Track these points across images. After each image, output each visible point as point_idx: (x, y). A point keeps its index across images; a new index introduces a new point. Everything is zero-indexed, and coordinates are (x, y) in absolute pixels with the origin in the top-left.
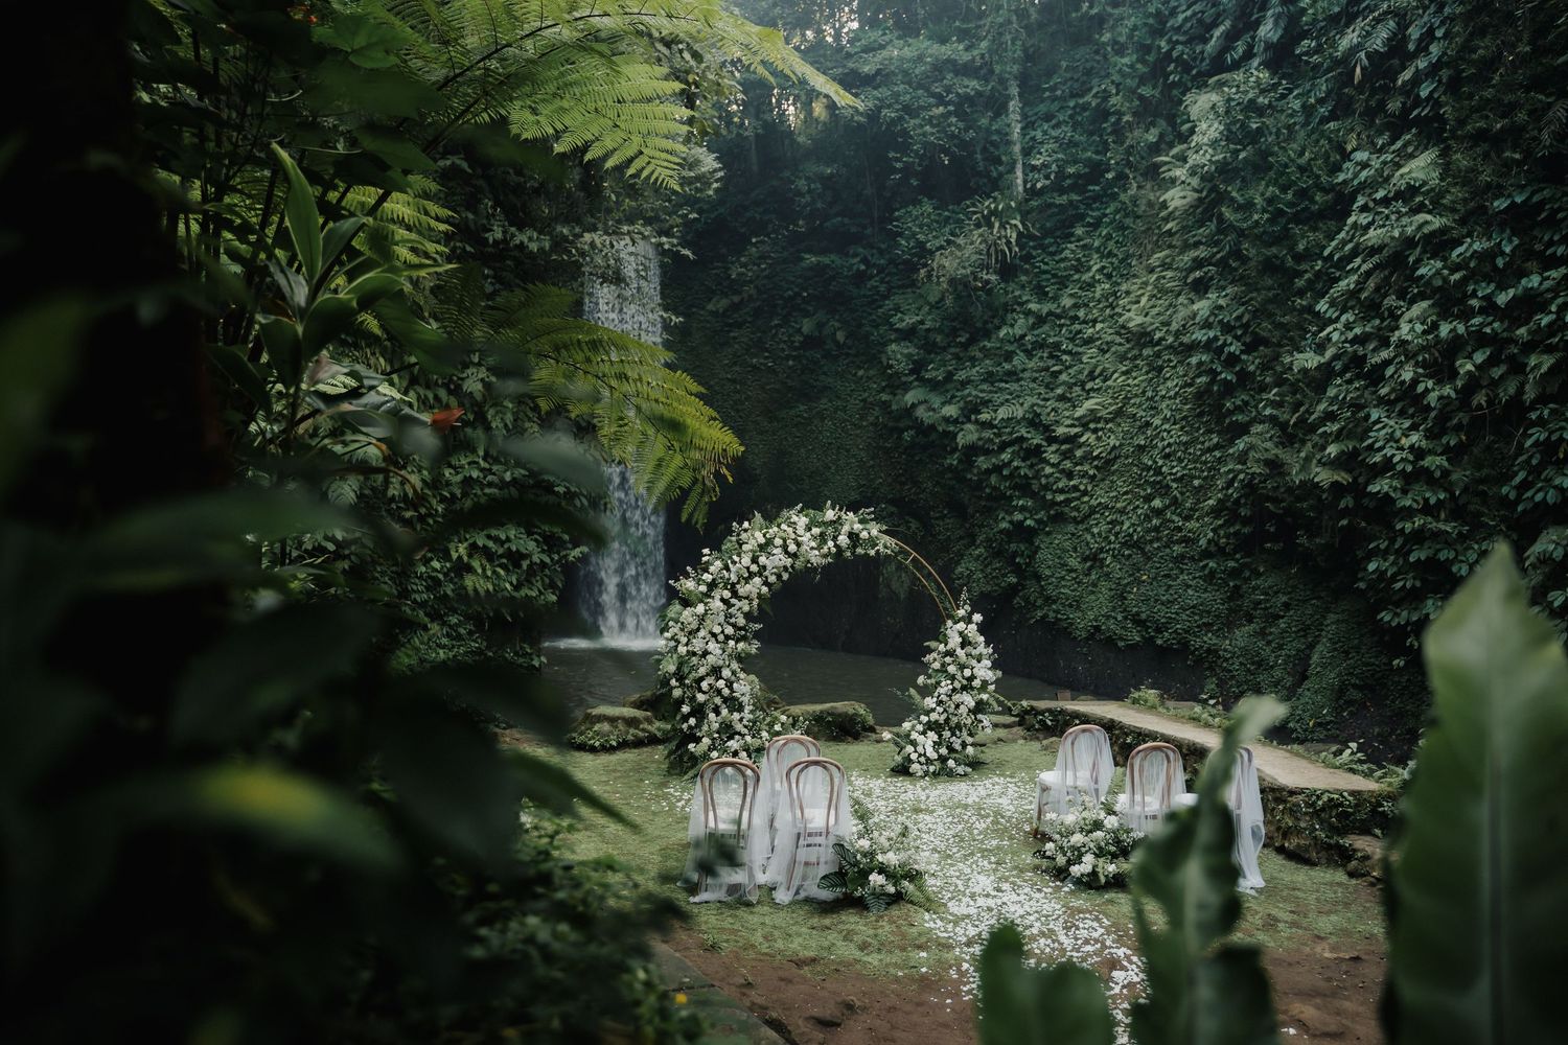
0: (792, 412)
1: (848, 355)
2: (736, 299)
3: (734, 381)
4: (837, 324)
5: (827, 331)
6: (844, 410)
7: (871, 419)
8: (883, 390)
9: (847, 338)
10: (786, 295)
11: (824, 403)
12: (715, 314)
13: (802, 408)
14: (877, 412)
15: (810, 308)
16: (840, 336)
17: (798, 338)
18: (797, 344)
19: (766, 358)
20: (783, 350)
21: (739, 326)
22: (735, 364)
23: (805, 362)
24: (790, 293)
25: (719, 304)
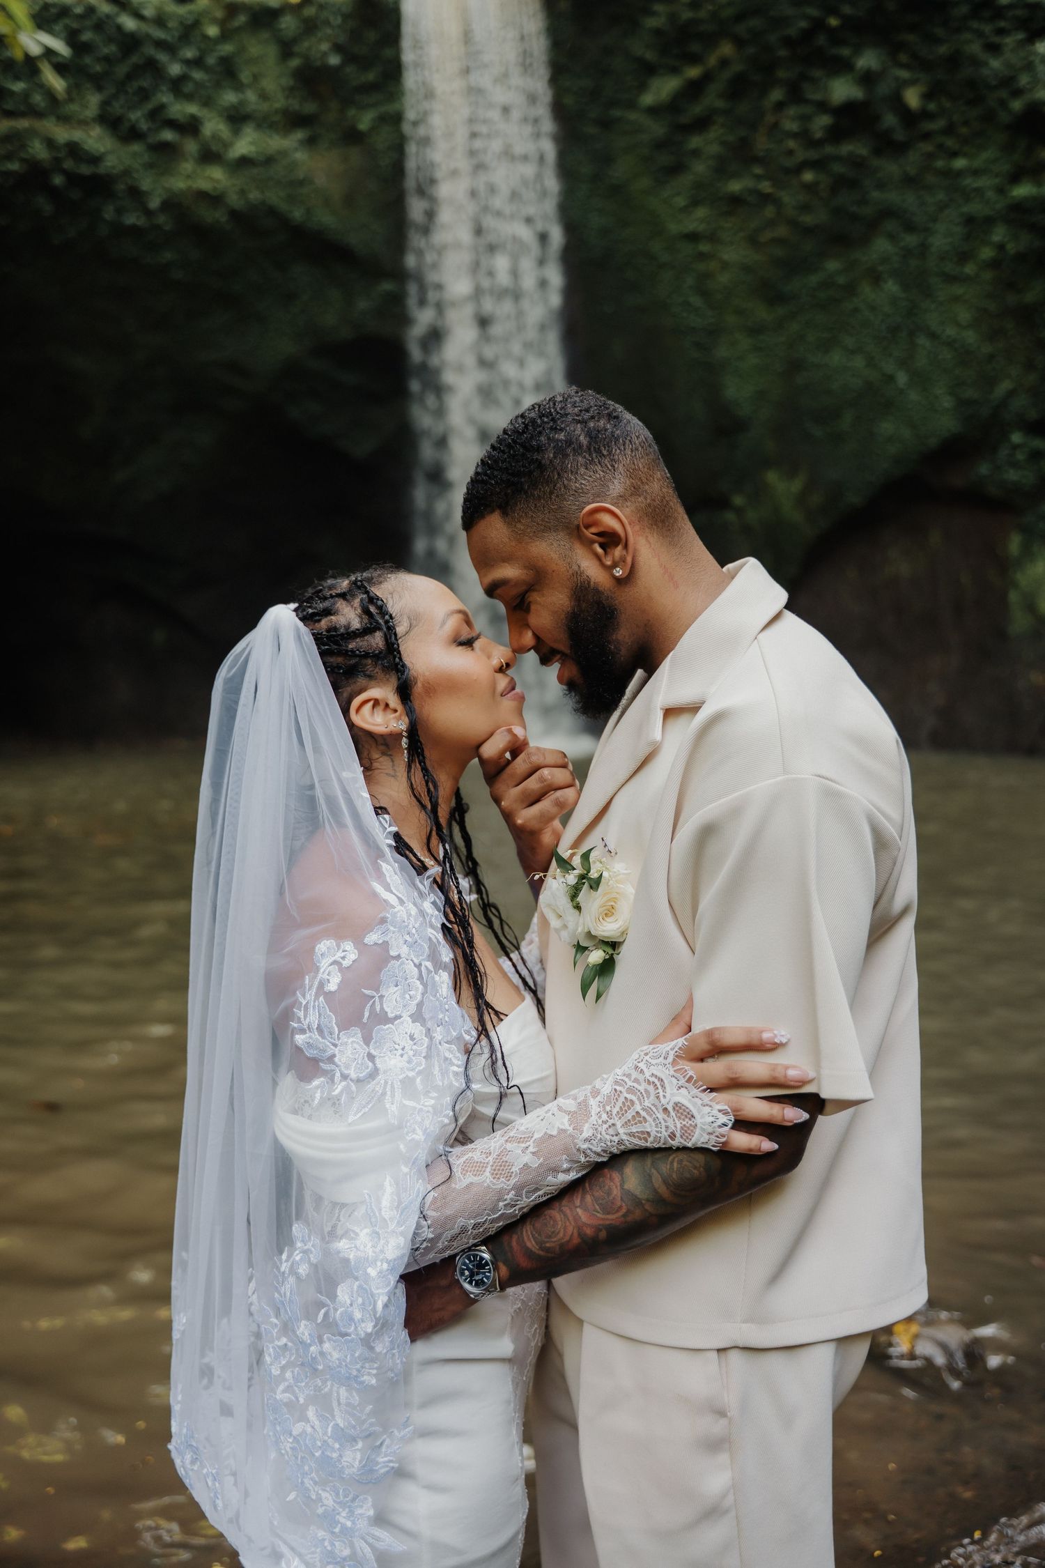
0: (814, 279)
1: (927, 136)
2: (694, 72)
3: (693, 237)
4: (904, 74)
5: (883, 89)
6: (924, 248)
7: (987, 253)
8: (1015, 178)
9: (927, 96)
10: (792, 31)
11: (881, 246)
12: (653, 111)
13: (833, 265)
14: (999, 234)
15: (845, 52)
16: (912, 98)
17: (824, 120)
18: (819, 135)
19: (758, 178)
20: (790, 153)
21: (701, 124)
22: (695, 203)
23: (838, 168)
24: (803, 24)
25: (664, 88)
